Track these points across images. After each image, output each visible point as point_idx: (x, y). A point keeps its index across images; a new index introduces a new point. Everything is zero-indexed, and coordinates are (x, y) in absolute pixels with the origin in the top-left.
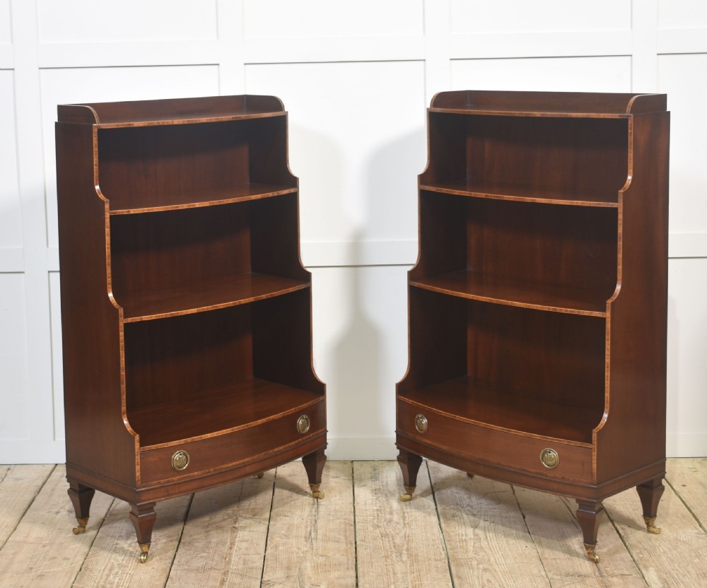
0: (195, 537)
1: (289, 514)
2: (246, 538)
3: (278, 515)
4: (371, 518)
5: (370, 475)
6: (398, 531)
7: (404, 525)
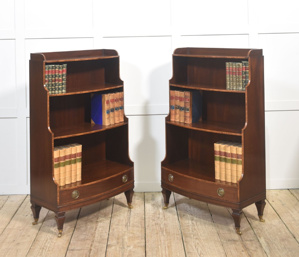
0: (81, 225)
1: (119, 215)
2: (102, 226)
3: (115, 216)
4: (151, 216)
5: (151, 198)
6: (162, 222)
7: (165, 219)
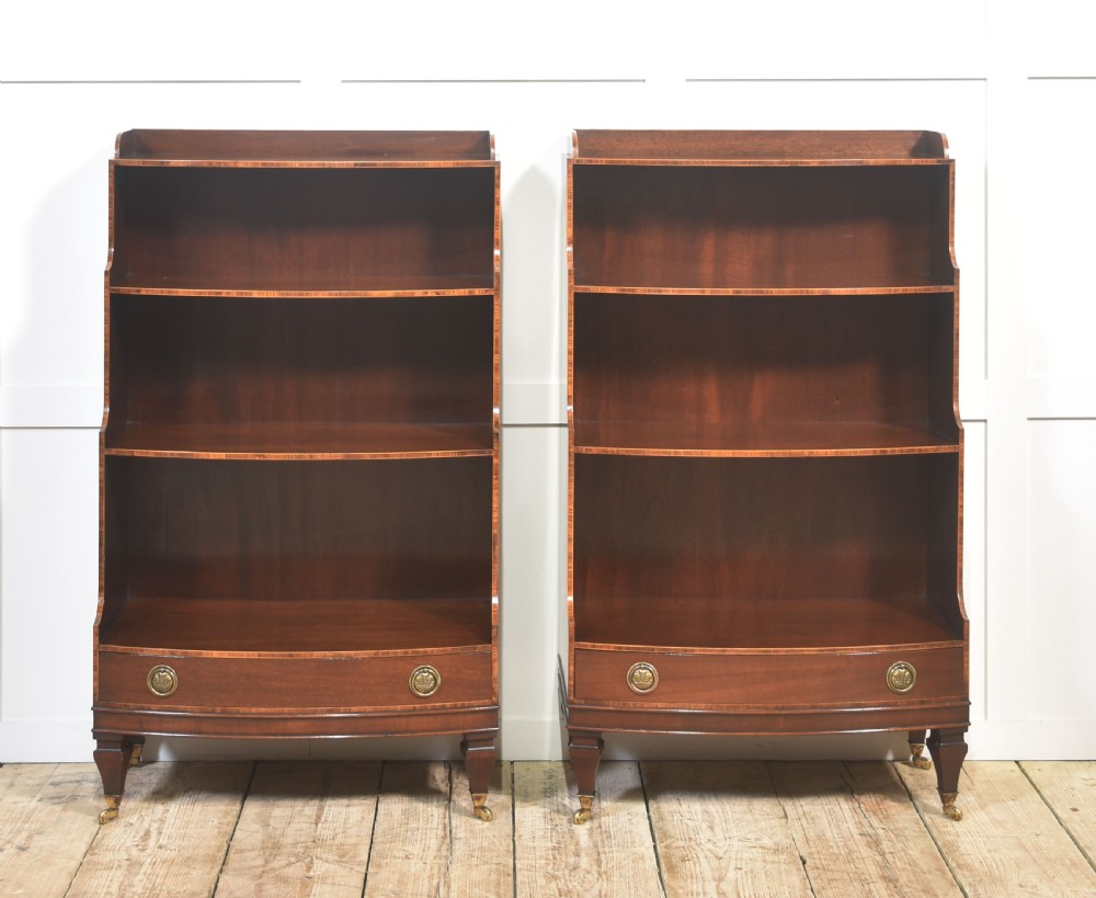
1: (402, 854)
3: (383, 856)
4: (544, 862)
5: (542, 786)
6: (587, 886)
7: (600, 874)
